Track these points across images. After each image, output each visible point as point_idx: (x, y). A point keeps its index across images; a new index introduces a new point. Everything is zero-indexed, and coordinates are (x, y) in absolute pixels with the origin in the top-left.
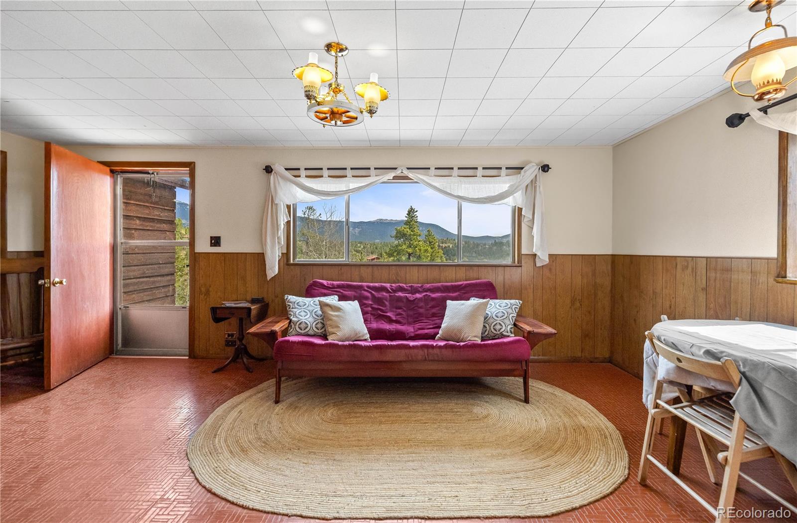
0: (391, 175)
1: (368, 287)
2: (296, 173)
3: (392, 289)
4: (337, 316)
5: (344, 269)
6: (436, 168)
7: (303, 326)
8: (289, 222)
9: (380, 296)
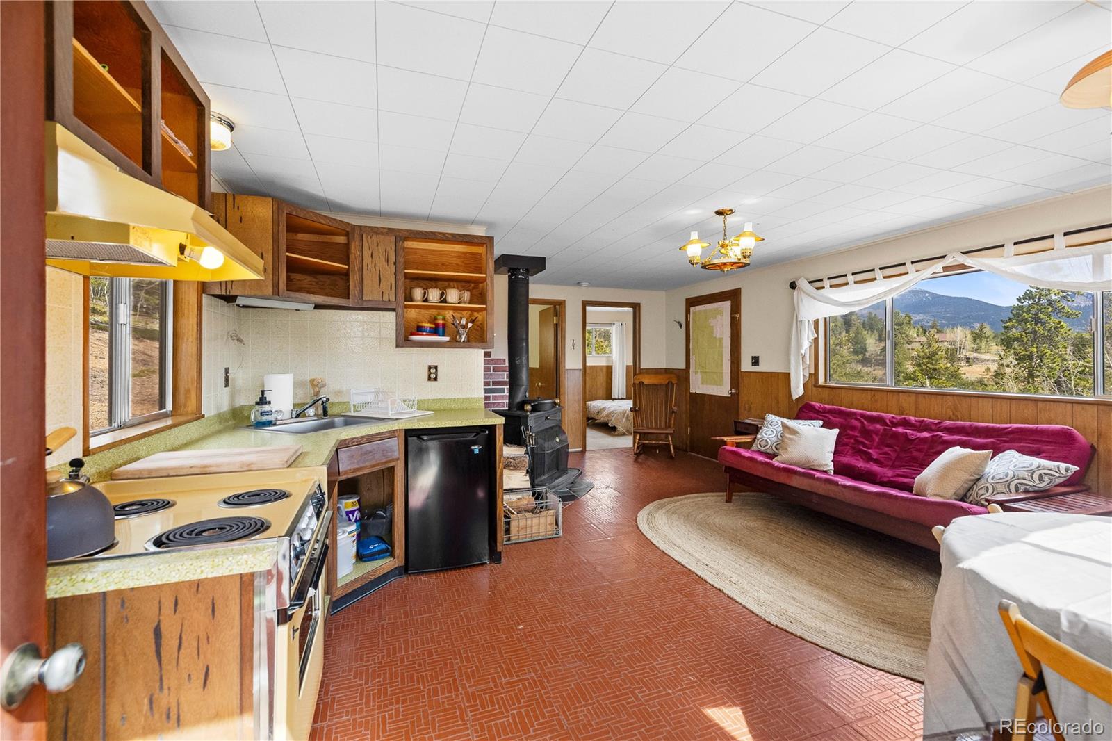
0: (938, 267)
1: (863, 416)
2: (818, 284)
3: (891, 421)
4: (791, 439)
5: (878, 395)
6: (1015, 244)
7: (763, 443)
8: (816, 340)
9: (871, 428)
